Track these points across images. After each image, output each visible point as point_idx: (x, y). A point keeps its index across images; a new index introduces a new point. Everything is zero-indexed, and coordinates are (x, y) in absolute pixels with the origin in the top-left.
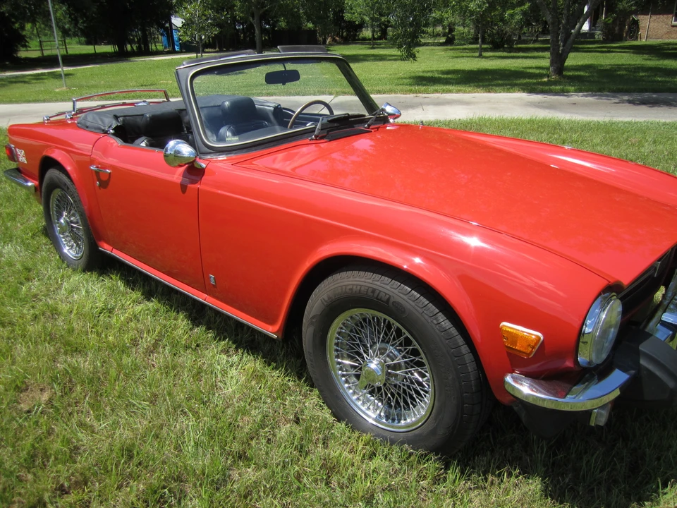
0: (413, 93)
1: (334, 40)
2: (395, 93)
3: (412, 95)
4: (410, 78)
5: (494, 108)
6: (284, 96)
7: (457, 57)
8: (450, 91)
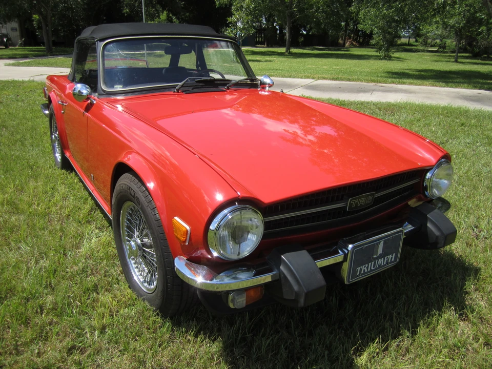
0: (375, 82)
1: (352, 44)
2: (361, 81)
3: (373, 84)
4: (386, 72)
5: (429, 98)
6: (279, 77)
7: (437, 61)
8: (404, 83)
